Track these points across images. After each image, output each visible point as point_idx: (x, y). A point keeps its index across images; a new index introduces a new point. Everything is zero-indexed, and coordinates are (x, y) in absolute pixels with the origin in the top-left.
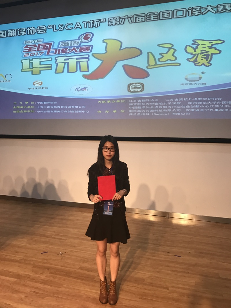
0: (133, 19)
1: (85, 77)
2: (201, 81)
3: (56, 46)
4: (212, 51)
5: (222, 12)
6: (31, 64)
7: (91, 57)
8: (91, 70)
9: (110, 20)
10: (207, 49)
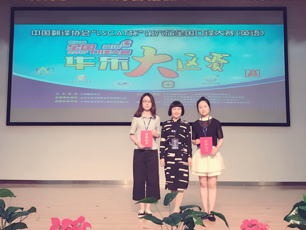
0: (166, 34)
2: (216, 82)
3: (99, 47)
4: (223, 61)
5: (228, 35)
7: (131, 59)
9: (146, 32)
10: (220, 60)
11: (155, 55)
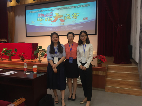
0: (61, 9)
1: (52, 22)
2: (75, 22)
3: (45, 15)
4: (77, 16)
5: (79, 7)
6: (40, 19)
7: (53, 17)
8: (53, 20)
9: (56, 9)
10: (76, 15)
11: (59, 15)
